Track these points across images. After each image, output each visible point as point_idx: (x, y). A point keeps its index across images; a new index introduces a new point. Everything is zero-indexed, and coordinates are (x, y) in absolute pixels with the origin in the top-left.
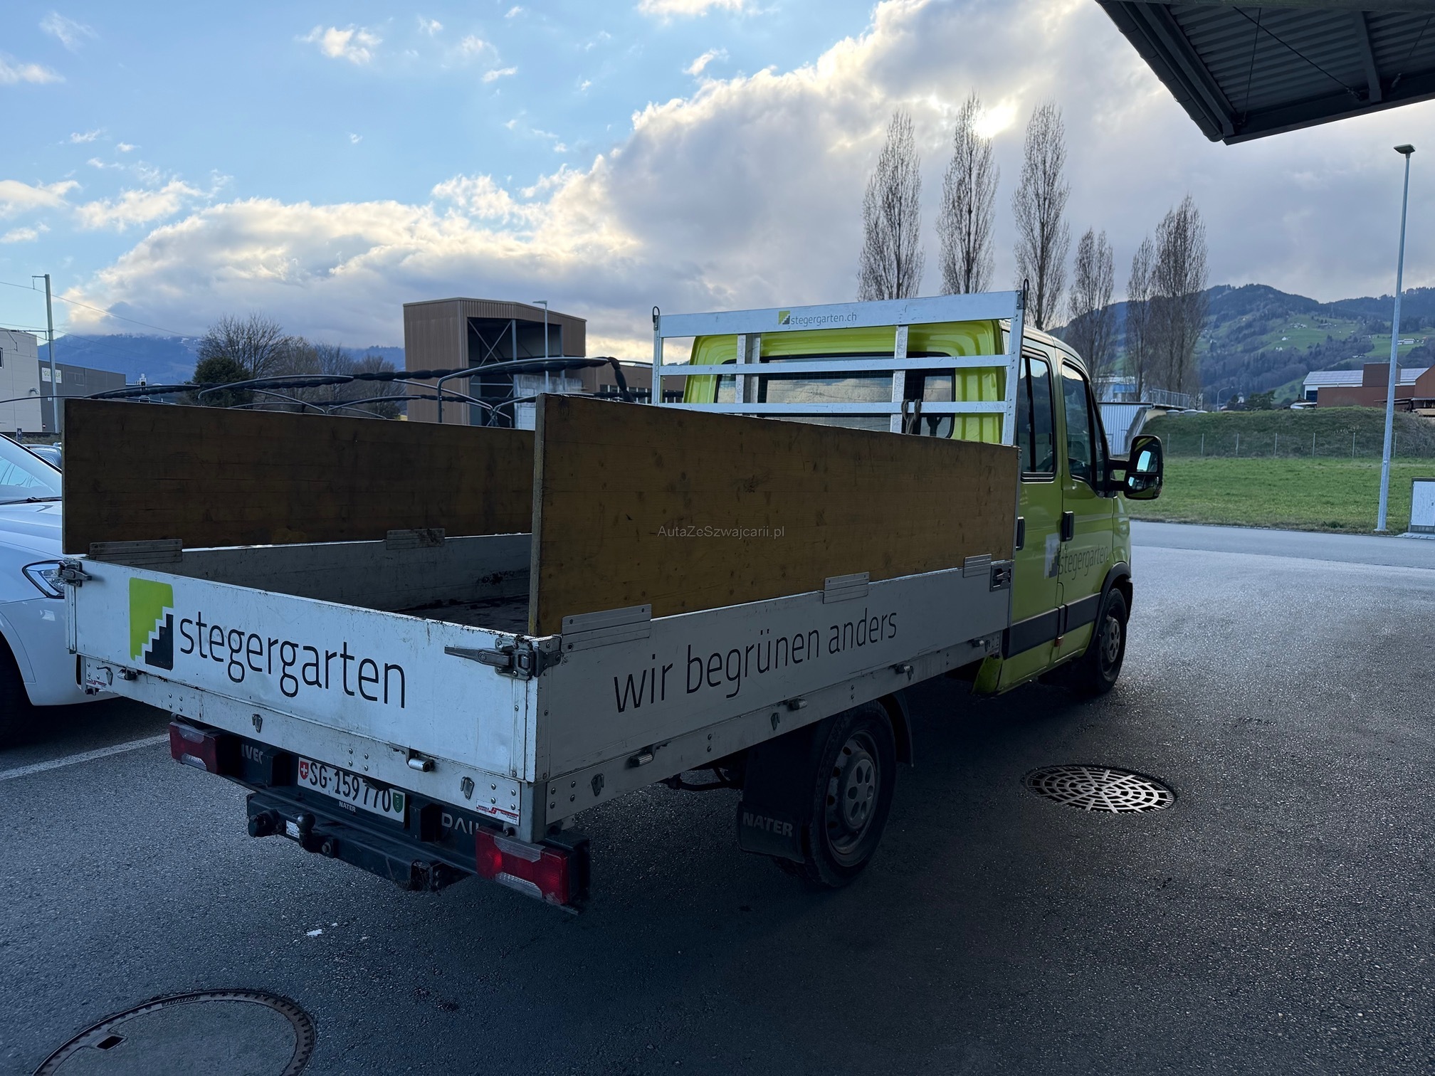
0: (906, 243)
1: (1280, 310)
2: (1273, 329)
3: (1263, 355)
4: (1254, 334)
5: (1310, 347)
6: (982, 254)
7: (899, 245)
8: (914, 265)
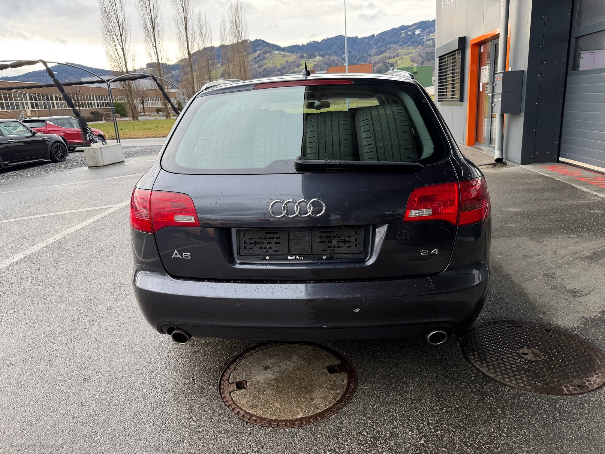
0: (121, 14)
1: (268, 50)
2: (267, 58)
3: (265, 69)
4: (260, 60)
5: (281, 65)
6: (158, 21)
7: (117, 15)
8: (126, 25)
